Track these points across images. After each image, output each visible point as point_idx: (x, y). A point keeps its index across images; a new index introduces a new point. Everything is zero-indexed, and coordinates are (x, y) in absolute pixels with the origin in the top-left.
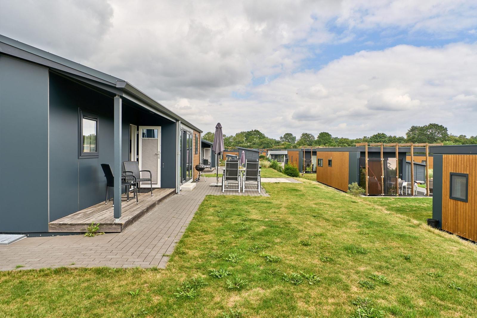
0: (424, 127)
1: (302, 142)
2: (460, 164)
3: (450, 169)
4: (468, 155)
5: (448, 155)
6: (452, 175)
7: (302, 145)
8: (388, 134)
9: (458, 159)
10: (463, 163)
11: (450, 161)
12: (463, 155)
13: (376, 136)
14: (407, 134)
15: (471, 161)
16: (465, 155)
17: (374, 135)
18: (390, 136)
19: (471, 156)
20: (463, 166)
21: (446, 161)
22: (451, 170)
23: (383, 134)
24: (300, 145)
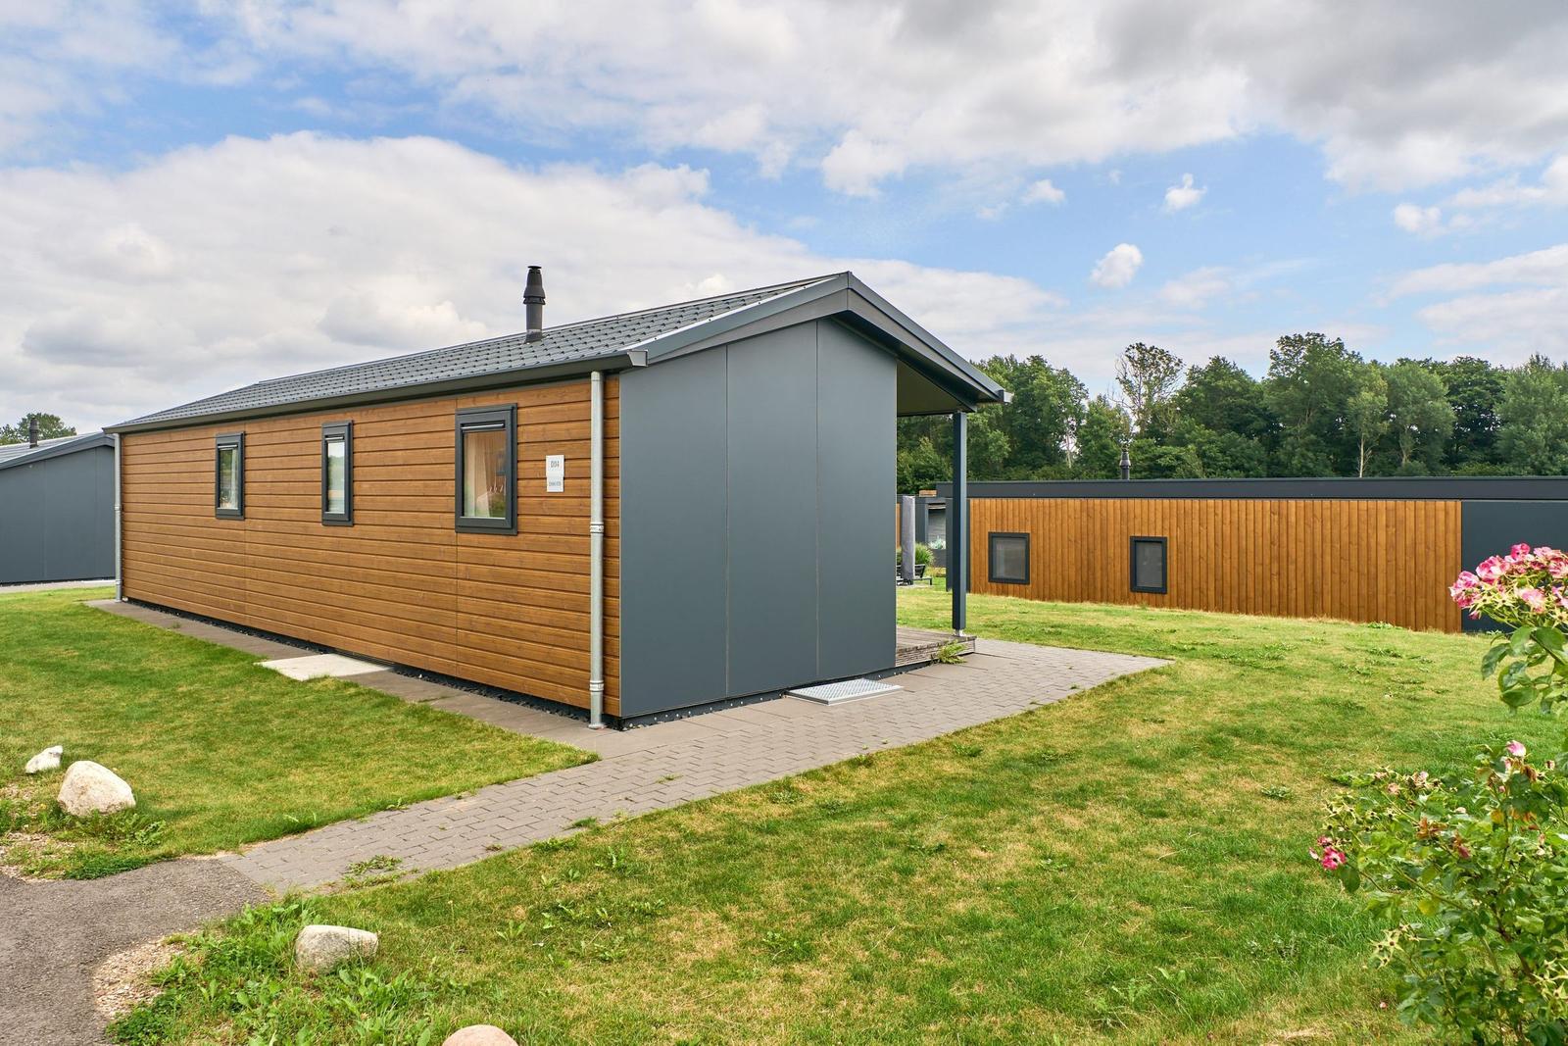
2: (1011, 517)
3: (988, 525)
4: (1028, 500)
5: (982, 500)
6: (992, 536)
9: (1005, 507)
10: (1017, 513)
11: (988, 514)
12: (1016, 500)
15: (1035, 510)
16: (1022, 500)
19: (1035, 500)
20: (1017, 519)
21: (977, 512)
22: (990, 528)
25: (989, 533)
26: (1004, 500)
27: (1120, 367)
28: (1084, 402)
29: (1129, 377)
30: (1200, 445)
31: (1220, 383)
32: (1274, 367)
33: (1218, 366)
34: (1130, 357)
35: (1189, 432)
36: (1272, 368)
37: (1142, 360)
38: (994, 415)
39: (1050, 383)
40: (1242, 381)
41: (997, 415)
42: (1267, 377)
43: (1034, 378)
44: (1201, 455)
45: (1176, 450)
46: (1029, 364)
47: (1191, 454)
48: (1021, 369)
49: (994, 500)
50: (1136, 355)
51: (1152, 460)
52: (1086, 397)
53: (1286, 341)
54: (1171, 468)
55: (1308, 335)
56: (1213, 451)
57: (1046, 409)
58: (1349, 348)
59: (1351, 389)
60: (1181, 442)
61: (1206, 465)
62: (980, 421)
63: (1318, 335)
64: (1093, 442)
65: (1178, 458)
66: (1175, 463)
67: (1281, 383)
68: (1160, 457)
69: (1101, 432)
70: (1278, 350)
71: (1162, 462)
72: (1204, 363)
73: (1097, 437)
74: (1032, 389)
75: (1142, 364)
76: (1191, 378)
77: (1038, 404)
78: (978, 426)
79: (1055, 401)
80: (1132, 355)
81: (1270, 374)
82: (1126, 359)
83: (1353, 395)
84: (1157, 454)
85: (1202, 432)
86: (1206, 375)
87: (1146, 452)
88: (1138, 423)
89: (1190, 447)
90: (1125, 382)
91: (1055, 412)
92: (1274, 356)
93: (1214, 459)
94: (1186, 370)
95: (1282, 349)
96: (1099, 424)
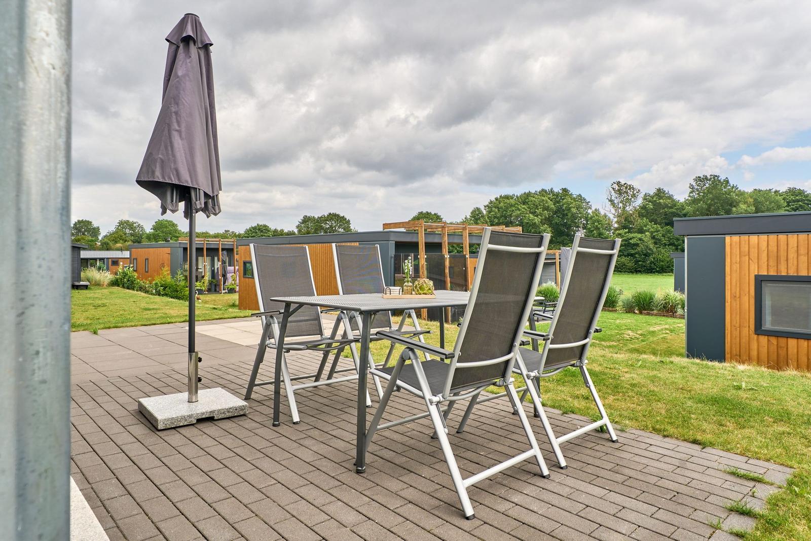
0: (322, 217)
1: (121, 236)
7: (121, 241)
8: (272, 226)
13: (254, 228)
14: (297, 227)
17: (252, 227)
18: (276, 229)
22: (757, 270)
23: (265, 226)
24: (116, 242)
25: (757, 277)
26: (782, 237)
27: (608, 193)
28: (590, 211)
29: (613, 198)
30: (652, 233)
31: (661, 201)
32: (691, 192)
33: (660, 193)
34: (613, 188)
35: (645, 226)
36: (690, 193)
37: (619, 190)
38: (544, 218)
39: (572, 201)
40: (673, 200)
41: (545, 217)
42: (687, 198)
43: (563, 199)
44: (653, 238)
45: (639, 236)
46: (561, 192)
47: (647, 237)
48: (557, 195)
49: (764, 237)
50: (617, 187)
51: (626, 241)
52: (591, 208)
53: (698, 179)
54: (637, 245)
55: (711, 175)
56: (659, 236)
57: (570, 215)
58: (732, 183)
59: (733, 204)
60: (641, 231)
61: (655, 243)
62: (536, 220)
63: (716, 176)
64: (595, 232)
65: (640, 239)
66: (639, 242)
67: (694, 201)
68: (631, 239)
69: (599, 226)
70: (694, 184)
71: (632, 241)
72: (652, 192)
73: (597, 228)
74: (563, 205)
75: (620, 192)
76: (645, 199)
77: (566, 212)
78: (535, 223)
79: (574, 210)
80: (614, 187)
81: (689, 196)
82: (611, 189)
83: (735, 206)
84: (629, 238)
85: (652, 227)
86: (652, 197)
87: (623, 237)
88: (617, 222)
89: (647, 234)
90: (611, 201)
91: (574, 217)
92: (691, 187)
93: (660, 240)
94: (642, 195)
95: (696, 183)
96: (598, 222)
